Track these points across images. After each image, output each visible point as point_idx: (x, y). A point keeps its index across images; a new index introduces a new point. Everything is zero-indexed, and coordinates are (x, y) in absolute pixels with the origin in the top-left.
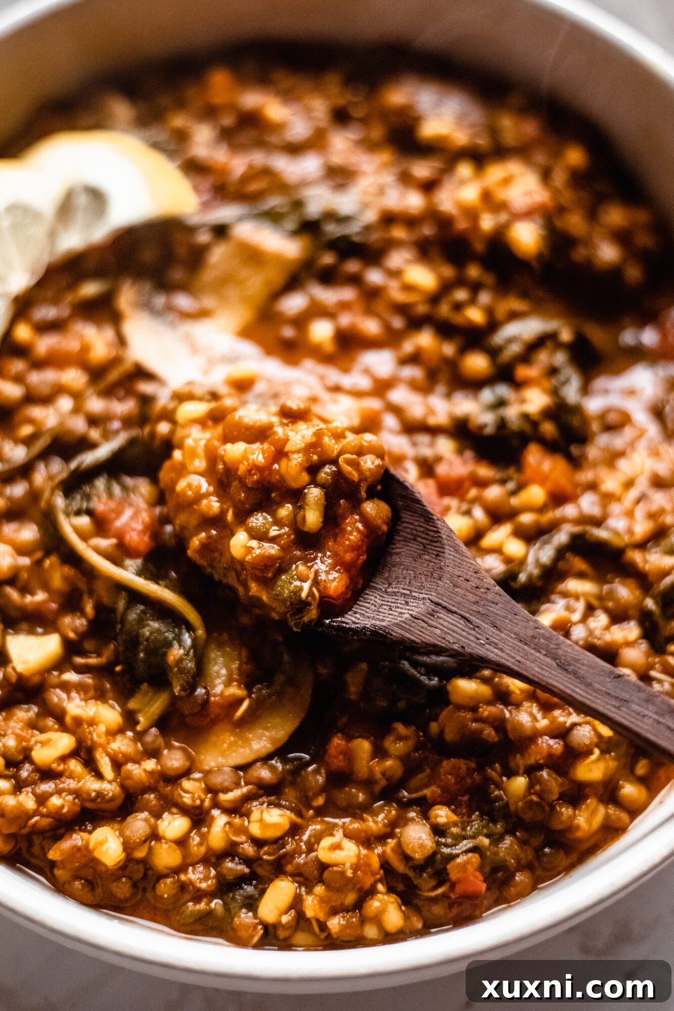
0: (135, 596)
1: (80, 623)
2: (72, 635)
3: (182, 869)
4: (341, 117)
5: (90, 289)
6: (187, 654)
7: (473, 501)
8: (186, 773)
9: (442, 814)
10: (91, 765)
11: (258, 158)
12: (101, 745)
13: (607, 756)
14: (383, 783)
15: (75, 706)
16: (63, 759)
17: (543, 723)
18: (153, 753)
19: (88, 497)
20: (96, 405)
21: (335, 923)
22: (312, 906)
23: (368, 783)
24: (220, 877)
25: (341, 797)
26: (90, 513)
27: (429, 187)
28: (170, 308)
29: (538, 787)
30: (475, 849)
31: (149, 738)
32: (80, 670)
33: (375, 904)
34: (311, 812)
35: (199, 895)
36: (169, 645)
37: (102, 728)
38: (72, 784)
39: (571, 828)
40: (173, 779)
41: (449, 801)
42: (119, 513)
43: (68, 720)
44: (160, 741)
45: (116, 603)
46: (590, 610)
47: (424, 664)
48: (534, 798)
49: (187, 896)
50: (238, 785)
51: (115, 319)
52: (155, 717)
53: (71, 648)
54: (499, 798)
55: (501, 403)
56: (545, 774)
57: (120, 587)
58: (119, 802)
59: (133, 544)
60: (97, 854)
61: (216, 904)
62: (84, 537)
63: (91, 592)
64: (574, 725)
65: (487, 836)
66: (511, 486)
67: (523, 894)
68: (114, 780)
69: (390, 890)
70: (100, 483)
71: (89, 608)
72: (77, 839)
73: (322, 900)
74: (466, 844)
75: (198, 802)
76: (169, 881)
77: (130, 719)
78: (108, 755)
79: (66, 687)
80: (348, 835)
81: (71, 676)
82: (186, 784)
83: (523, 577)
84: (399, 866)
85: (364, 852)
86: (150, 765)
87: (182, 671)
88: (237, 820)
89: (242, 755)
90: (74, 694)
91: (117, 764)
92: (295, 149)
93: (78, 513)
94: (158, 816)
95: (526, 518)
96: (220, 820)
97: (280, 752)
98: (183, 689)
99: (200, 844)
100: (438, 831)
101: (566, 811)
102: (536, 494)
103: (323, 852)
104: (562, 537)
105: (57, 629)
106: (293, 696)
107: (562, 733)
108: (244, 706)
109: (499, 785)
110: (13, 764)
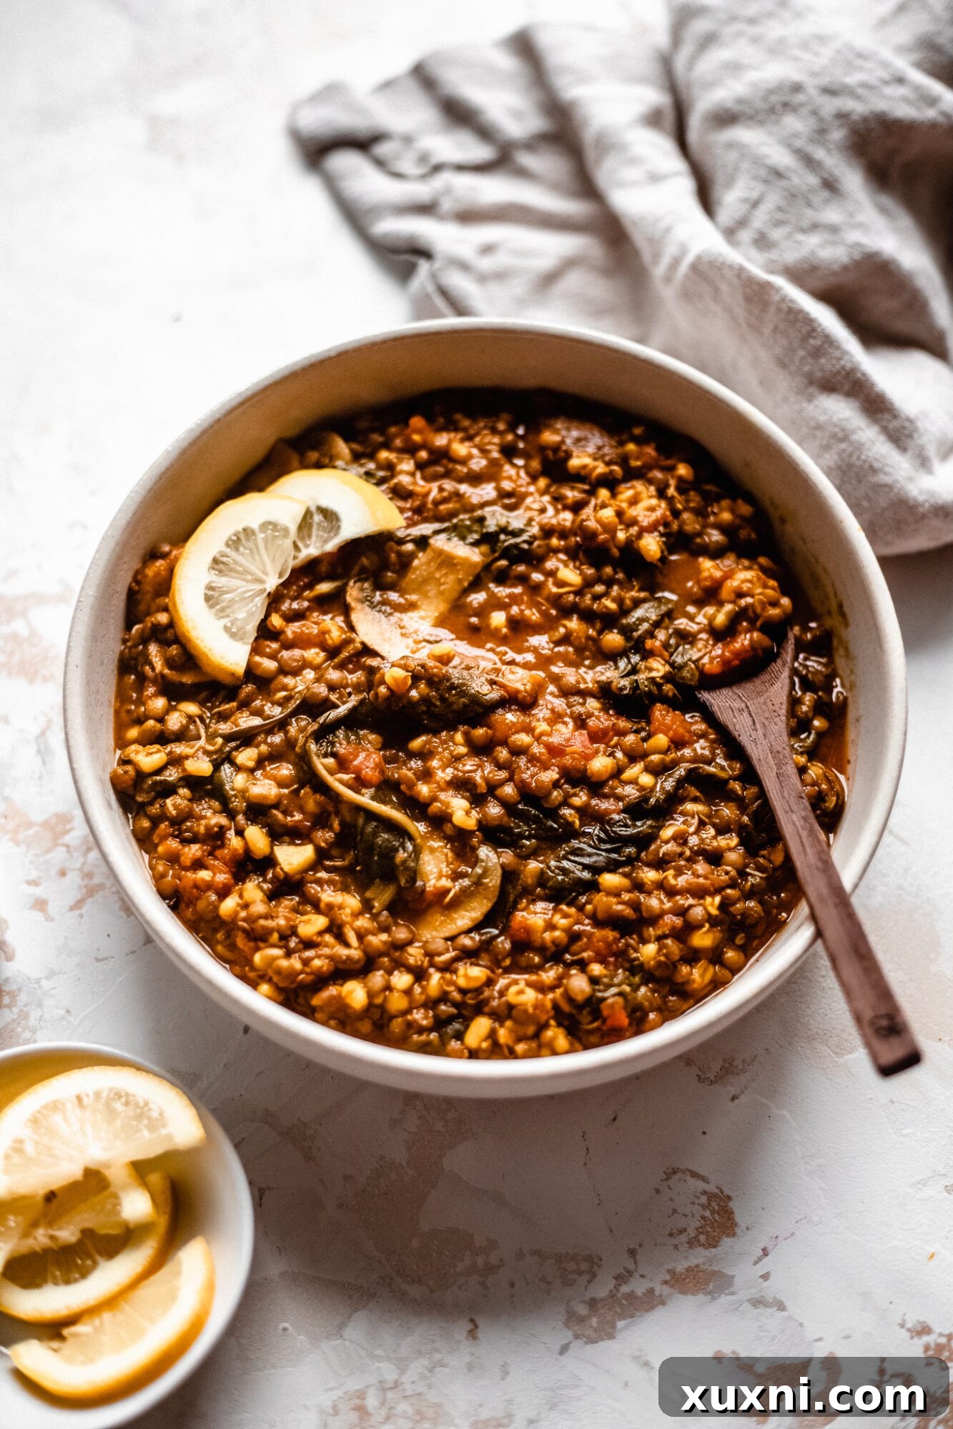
0: (371, 815)
1: (329, 835)
2: (323, 845)
3: (409, 1011)
5: (324, 587)
6: (410, 857)
7: (615, 746)
8: (410, 943)
9: (596, 969)
10: (341, 939)
11: (449, 485)
12: (348, 923)
13: (715, 929)
14: (553, 949)
15: (328, 896)
16: (321, 933)
17: (668, 905)
18: (385, 929)
19: (333, 744)
20: (334, 675)
21: (520, 1048)
22: (503, 1035)
23: (541, 949)
24: (436, 1017)
25: (523, 961)
26: (334, 755)
27: (576, 508)
28: (385, 602)
29: (665, 951)
30: (621, 994)
31: (382, 918)
32: (328, 870)
33: (549, 1033)
34: (500, 970)
35: (421, 1030)
36: (397, 850)
37: (348, 911)
38: (326, 951)
39: (688, 982)
40: (401, 946)
41: (602, 960)
42: (357, 756)
43: (322, 905)
44: (390, 920)
45: (356, 820)
46: (702, 824)
47: (580, 864)
48: (662, 959)
49: (412, 1031)
50: (447, 951)
51: (346, 611)
52: (387, 903)
53: (321, 854)
54: (637, 959)
55: (634, 671)
56: (669, 941)
57: (359, 808)
58: (362, 963)
59: (368, 778)
60: (348, 1001)
61: (433, 1036)
62: (332, 774)
63: (337, 813)
64: (691, 906)
65: (629, 985)
66: (643, 734)
67: (653, 1028)
68: (359, 948)
69: (559, 1025)
70: (341, 733)
71: (336, 825)
72: (332, 990)
73: (511, 1031)
74: (613, 990)
75: (419, 963)
76: (400, 1020)
77: (367, 906)
78: (354, 929)
79: (319, 882)
80: (529, 984)
81: (323, 875)
82: (411, 950)
83: (652, 801)
84: (566, 1008)
85: (540, 996)
86: (384, 937)
87: (407, 869)
88: (448, 976)
89: (450, 930)
90: (326, 887)
91: (361, 936)
92: (476, 479)
93: (326, 755)
94: (390, 973)
95: (655, 758)
97: (478, 927)
98: (407, 882)
99: (421, 993)
100: (594, 981)
101: (685, 969)
102: (661, 740)
103: (511, 996)
104: (681, 771)
105: (311, 841)
106: (486, 887)
107: (682, 912)
108: (451, 895)
109: (636, 950)
110: (284, 938)
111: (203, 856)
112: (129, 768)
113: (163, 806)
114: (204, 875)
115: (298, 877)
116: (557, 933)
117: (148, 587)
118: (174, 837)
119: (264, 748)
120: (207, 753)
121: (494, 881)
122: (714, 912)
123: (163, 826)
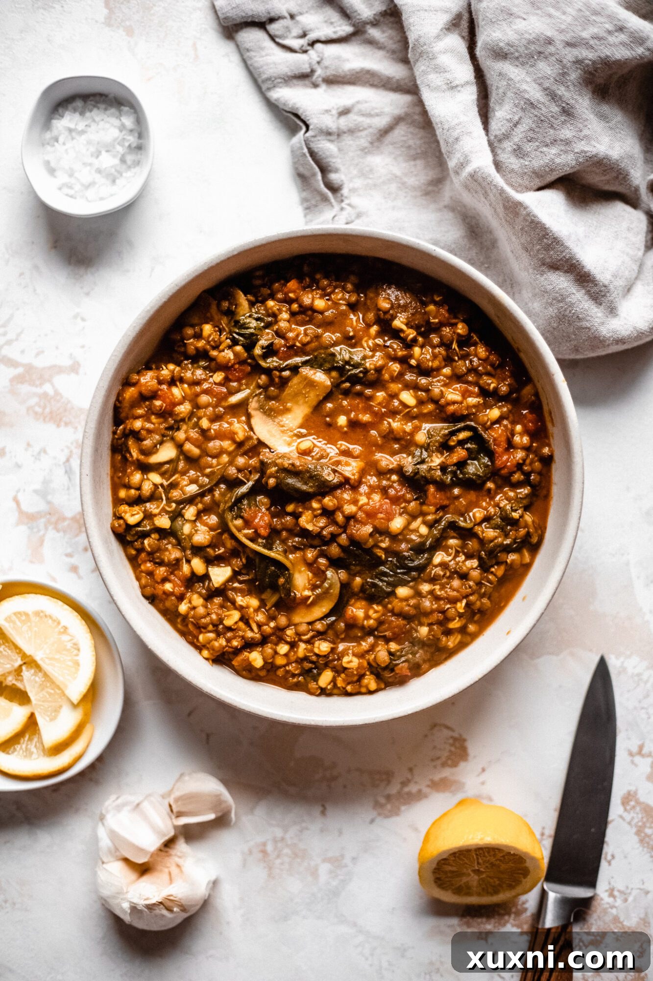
0: (263, 557)
1: (239, 563)
2: (237, 569)
3: (286, 665)
4: (353, 307)
6: (286, 581)
8: (287, 627)
9: (392, 645)
10: (248, 625)
12: (251, 617)
13: (462, 618)
14: (369, 629)
15: (240, 600)
16: (236, 623)
17: (435, 606)
18: (273, 618)
19: (240, 510)
20: (240, 460)
21: (349, 687)
22: (340, 681)
24: (302, 668)
25: (351, 635)
26: (241, 518)
29: (432, 632)
30: (406, 660)
31: (271, 612)
32: (240, 582)
33: (365, 680)
34: (340, 641)
35: (294, 676)
36: (279, 577)
37: (252, 609)
38: (240, 633)
40: (282, 630)
41: (395, 639)
42: (256, 517)
43: (237, 605)
44: (277, 613)
45: (255, 558)
46: (457, 553)
47: (385, 581)
48: (431, 637)
49: (289, 675)
50: (309, 632)
51: (248, 417)
52: (274, 603)
53: (235, 574)
54: (417, 636)
56: (435, 627)
57: (256, 553)
58: (260, 640)
59: (261, 533)
61: (301, 678)
62: (239, 529)
63: (244, 554)
64: (448, 608)
65: (411, 654)
68: (258, 632)
69: (372, 673)
70: (245, 502)
71: (243, 558)
72: (244, 656)
73: (344, 679)
74: (403, 659)
75: (292, 639)
76: (282, 670)
77: (263, 603)
78: (255, 621)
79: (235, 590)
81: (236, 585)
82: (287, 632)
84: (375, 665)
85: (361, 661)
86: (272, 624)
87: (285, 588)
88: (309, 647)
89: (309, 619)
90: (238, 593)
91: (259, 626)
93: (236, 518)
94: (277, 644)
95: (428, 517)
96: (302, 646)
97: (325, 617)
98: (285, 593)
99: (294, 655)
100: (391, 654)
105: (230, 565)
106: (332, 594)
107: (443, 612)
108: (311, 599)
109: (417, 631)
110: (215, 626)
111: (168, 575)
112: (121, 522)
113: (143, 543)
114: (168, 587)
115: (223, 587)
116: (371, 622)
117: (126, 404)
118: (150, 561)
119: (200, 506)
120: (167, 512)
121: (336, 590)
122: (462, 611)
123: (143, 555)
